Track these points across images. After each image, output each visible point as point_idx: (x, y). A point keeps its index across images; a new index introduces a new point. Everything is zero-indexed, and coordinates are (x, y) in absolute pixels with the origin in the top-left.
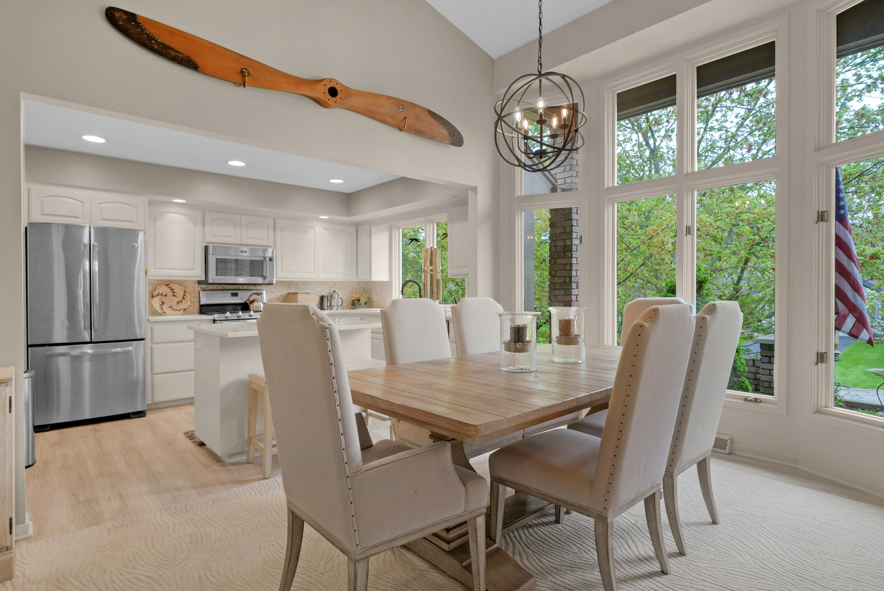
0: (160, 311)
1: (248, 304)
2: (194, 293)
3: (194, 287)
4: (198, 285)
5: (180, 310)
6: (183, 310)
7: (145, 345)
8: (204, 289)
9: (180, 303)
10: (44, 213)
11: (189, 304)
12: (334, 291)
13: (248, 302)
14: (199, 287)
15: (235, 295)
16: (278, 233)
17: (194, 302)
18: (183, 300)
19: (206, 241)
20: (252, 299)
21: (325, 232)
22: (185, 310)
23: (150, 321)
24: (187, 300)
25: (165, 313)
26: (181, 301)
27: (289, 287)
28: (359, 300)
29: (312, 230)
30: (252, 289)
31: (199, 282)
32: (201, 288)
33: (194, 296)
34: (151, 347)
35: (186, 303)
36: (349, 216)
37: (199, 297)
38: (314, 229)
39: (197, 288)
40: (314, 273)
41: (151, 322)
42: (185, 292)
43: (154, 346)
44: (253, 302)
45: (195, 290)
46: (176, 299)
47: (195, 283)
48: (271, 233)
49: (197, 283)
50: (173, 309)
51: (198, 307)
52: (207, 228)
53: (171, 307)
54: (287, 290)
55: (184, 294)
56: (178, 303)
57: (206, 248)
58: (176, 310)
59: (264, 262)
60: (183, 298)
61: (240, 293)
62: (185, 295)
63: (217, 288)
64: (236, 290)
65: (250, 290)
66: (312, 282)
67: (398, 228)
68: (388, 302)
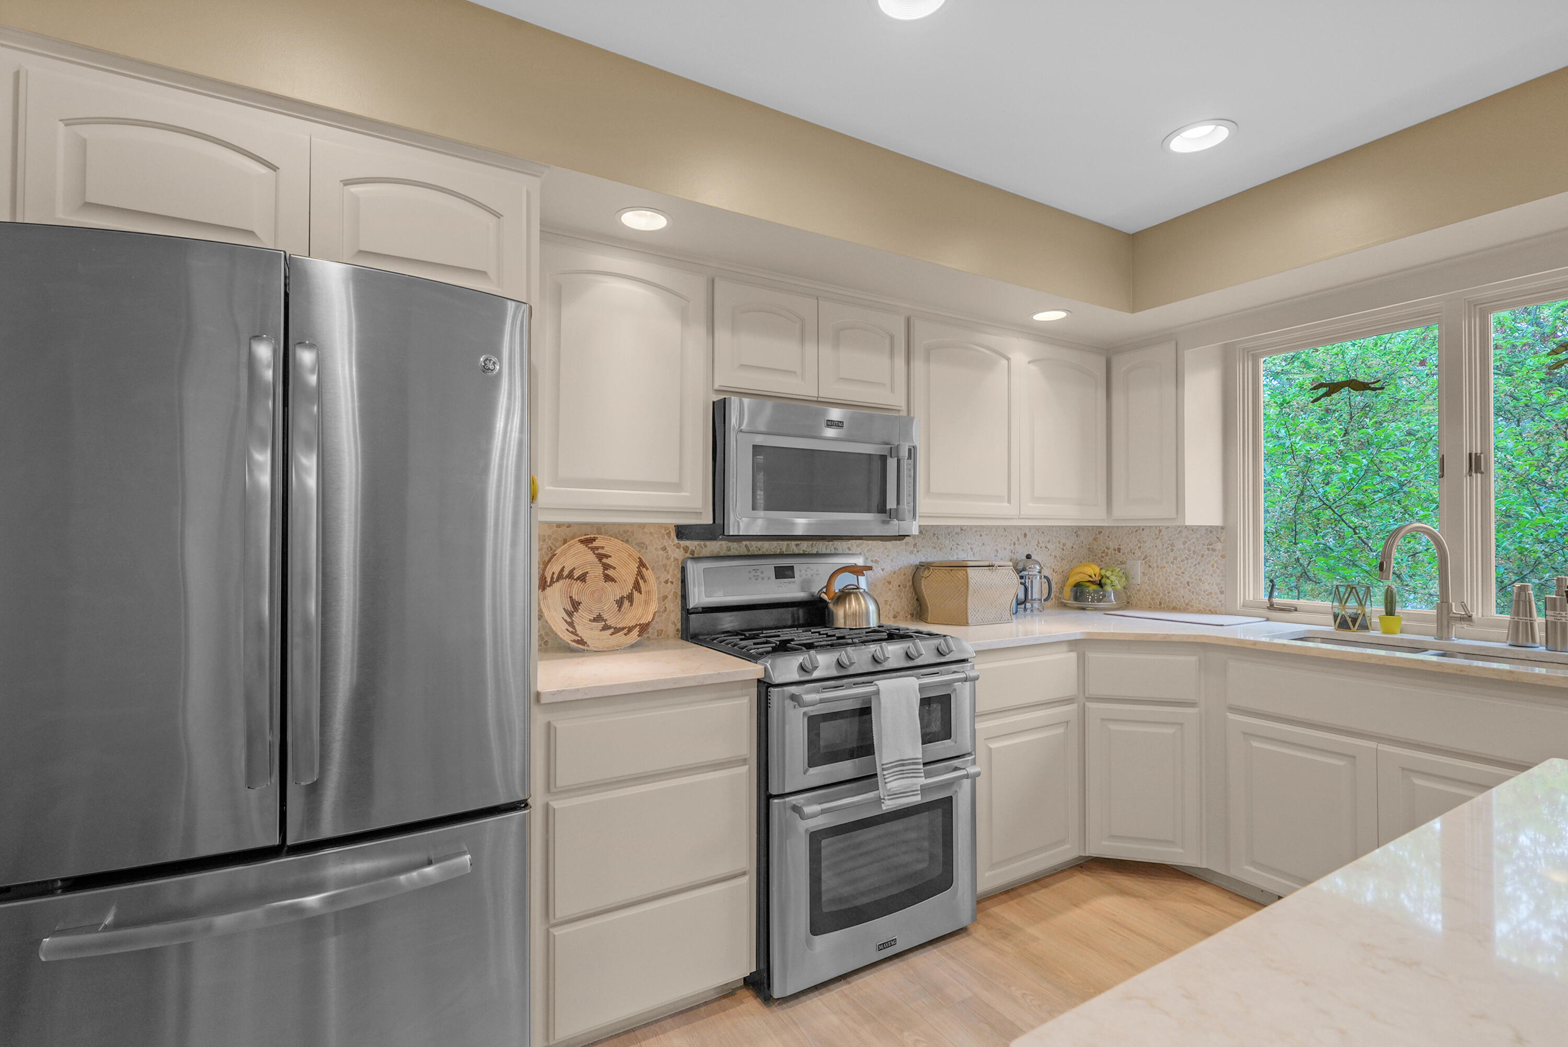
0: (567, 638)
1: (825, 601)
2: (665, 566)
3: (664, 549)
4: (676, 541)
5: (630, 630)
6: (636, 632)
7: (524, 826)
8: (693, 552)
9: (626, 603)
10: (91, 198)
11: (653, 607)
12: (1029, 557)
13: (825, 597)
14: (678, 547)
15: (783, 573)
16: (918, 366)
17: (665, 597)
18: (636, 594)
19: (716, 387)
20: (839, 585)
21: (1033, 368)
22: (644, 628)
23: (544, 700)
24: (648, 593)
25: (581, 642)
26: (630, 598)
27: (915, 545)
28: (1101, 585)
29: (1005, 362)
30: (824, 551)
31: (682, 532)
32: (686, 549)
33: (664, 576)
34: (547, 807)
35: (647, 602)
36: (1134, 309)
37: (683, 581)
38: (1008, 359)
39: (676, 550)
40: (1009, 502)
41: (543, 704)
42: (642, 564)
43: (555, 804)
44: (844, 596)
45: (668, 558)
46: (615, 591)
47: (669, 534)
48: (900, 362)
49: (673, 535)
50: (606, 628)
51: (675, 615)
52: (723, 336)
53: (599, 618)
54: (911, 553)
55: (640, 574)
56: (620, 603)
57: (719, 411)
58: (617, 630)
59: (892, 463)
60: (637, 587)
61: (802, 569)
62: (643, 577)
63: (729, 549)
64: (782, 555)
65: (818, 555)
66: (971, 527)
67: (1253, 355)
68: (1211, 593)
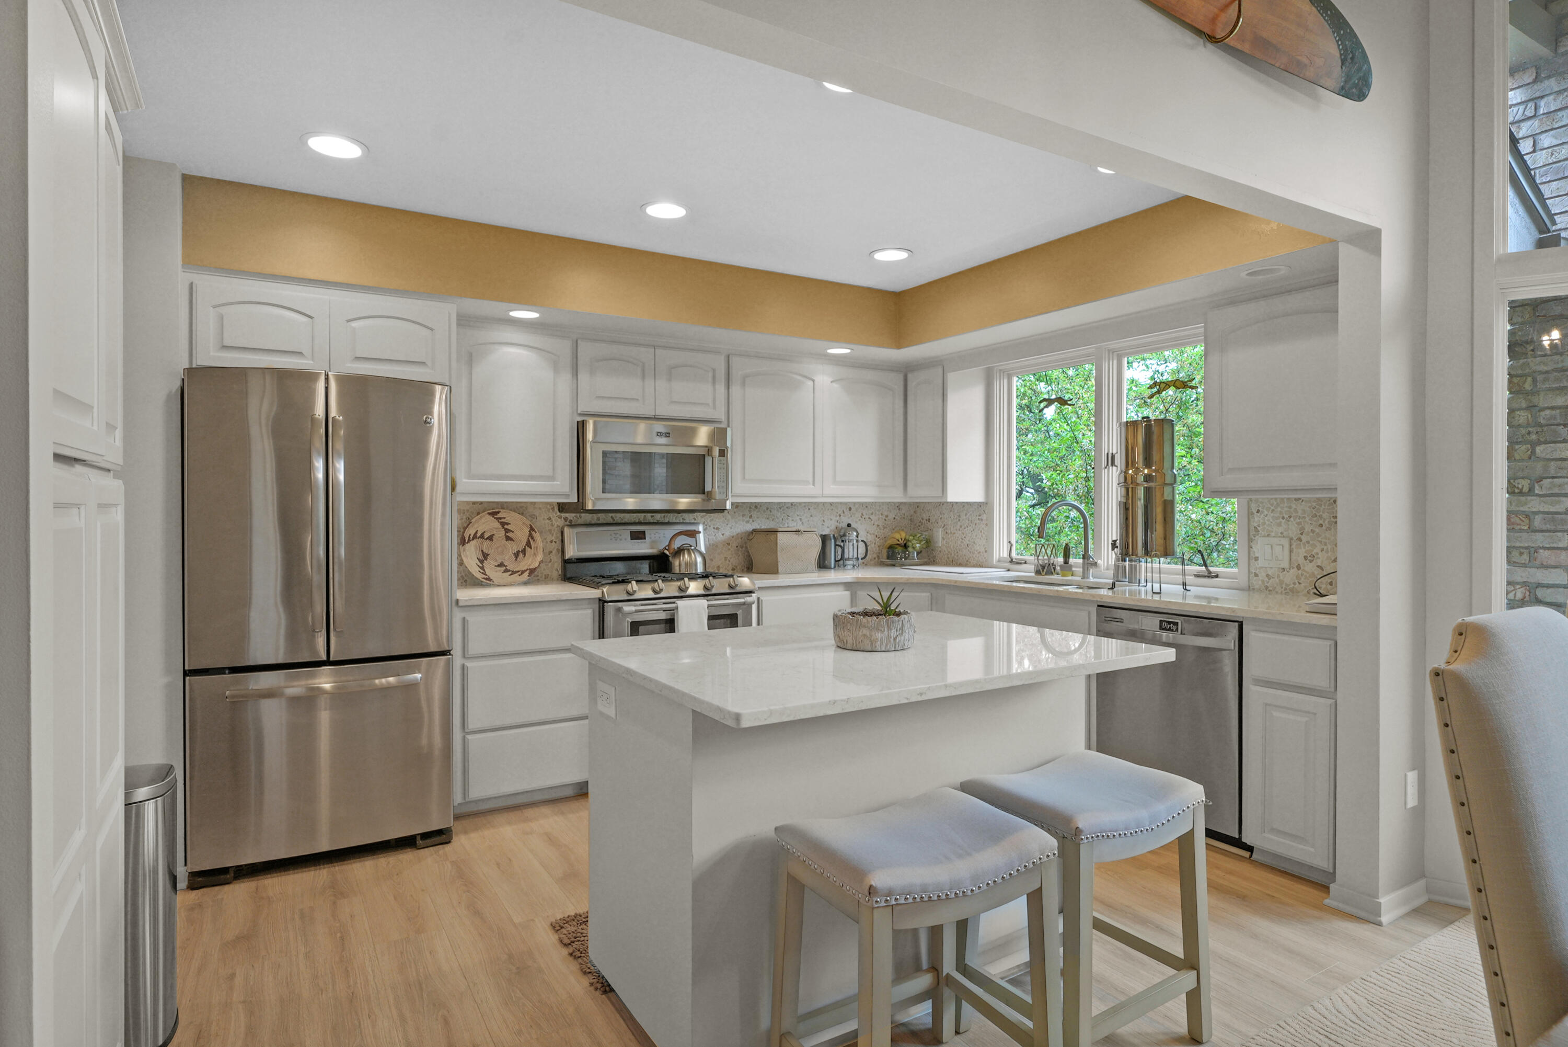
0: (479, 576)
1: (667, 556)
2: (550, 531)
3: (550, 519)
4: (558, 514)
5: (523, 572)
6: (527, 573)
7: (449, 666)
8: (571, 521)
9: (521, 555)
10: (227, 342)
11: (540, 557)
12: (849, 525)
13: (667, 552)
14: (560, 517)
15: (638, 536)
16: (736, 390)
17: (551, 552)
18: (527, 548)
19: (579, 412)
20: (677, 544)
21: (836, 385)
22: (532, 571)
23: (461, 604)
24: (536, 548)
25: (489, 579)
26: (524, 551)
27: (751, 517)
28: (905, 546)
29: (810, 383)
30: (674, 521)
31: (562, 507)
32: (566, 519)
33: (550, 538)
34: (463, 667)
35: (535, 555)
36: (899, 346)
37: (563, 541)
38: (813, 381)
39: (558, 520)
40: (814, 484)
41: (462, 606)
42: (532, 529)
43: (469, 664)
44: (679, 552)
45: (552, 525)
46: (512, 547)
47: (553, 509)
48: (721, 389)
49: (556, 509)
50: (506, 571)
51: (557, 565)
52: (583, 377)
53: (501, 565)
54: (748, 522)
55: (531, 535)
56: (516, 555)
57: (581, 427)
58: (513, 573)
59: (708, 461)
60: (528, 544)
61: (651, 532)
62: (532, 538)
63: (598, 519)
64: (640, 523)
65: (669, 523)
66: (800, 503)
67: (1008, 374)
68: (980, 552)
